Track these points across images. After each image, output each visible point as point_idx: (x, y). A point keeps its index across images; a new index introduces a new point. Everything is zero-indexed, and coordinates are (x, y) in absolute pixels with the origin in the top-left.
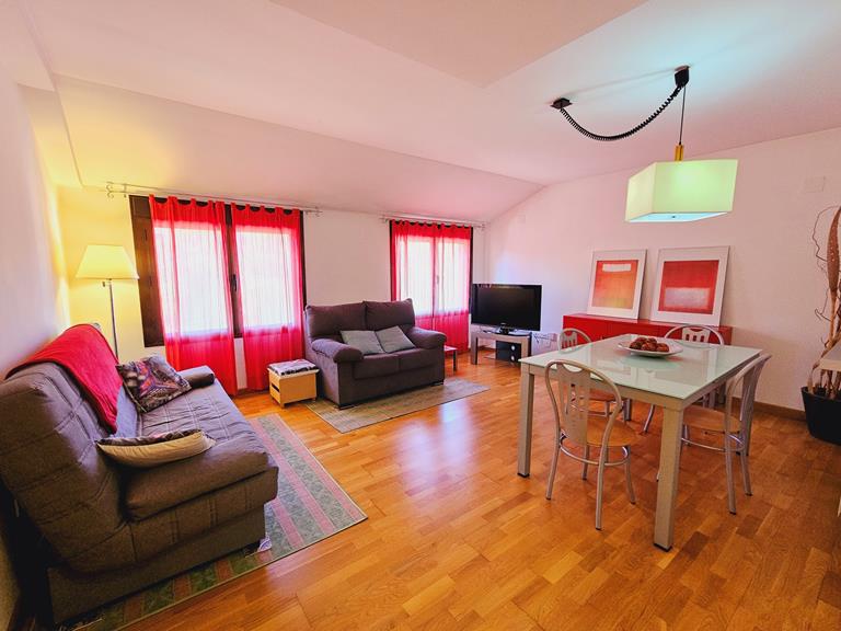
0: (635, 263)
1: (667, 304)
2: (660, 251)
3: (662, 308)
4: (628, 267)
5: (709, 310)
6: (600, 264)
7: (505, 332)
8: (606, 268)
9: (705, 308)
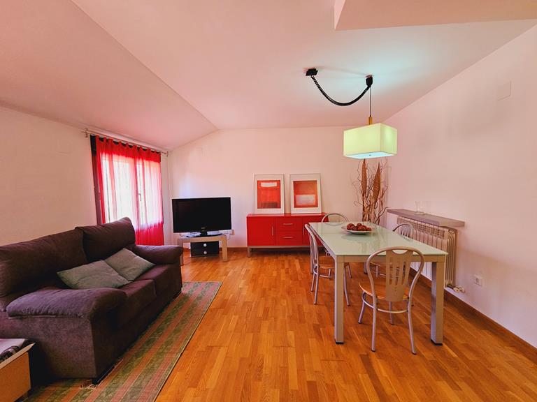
0: (279, 182)
1: (298, 204)
2: (290, 175)
3: (296, 206)
4: (275, 185)
5: (316, 206)
6: (259, 183)
7: (204, 235)
8: (263, 185)
9: (314, 204)
